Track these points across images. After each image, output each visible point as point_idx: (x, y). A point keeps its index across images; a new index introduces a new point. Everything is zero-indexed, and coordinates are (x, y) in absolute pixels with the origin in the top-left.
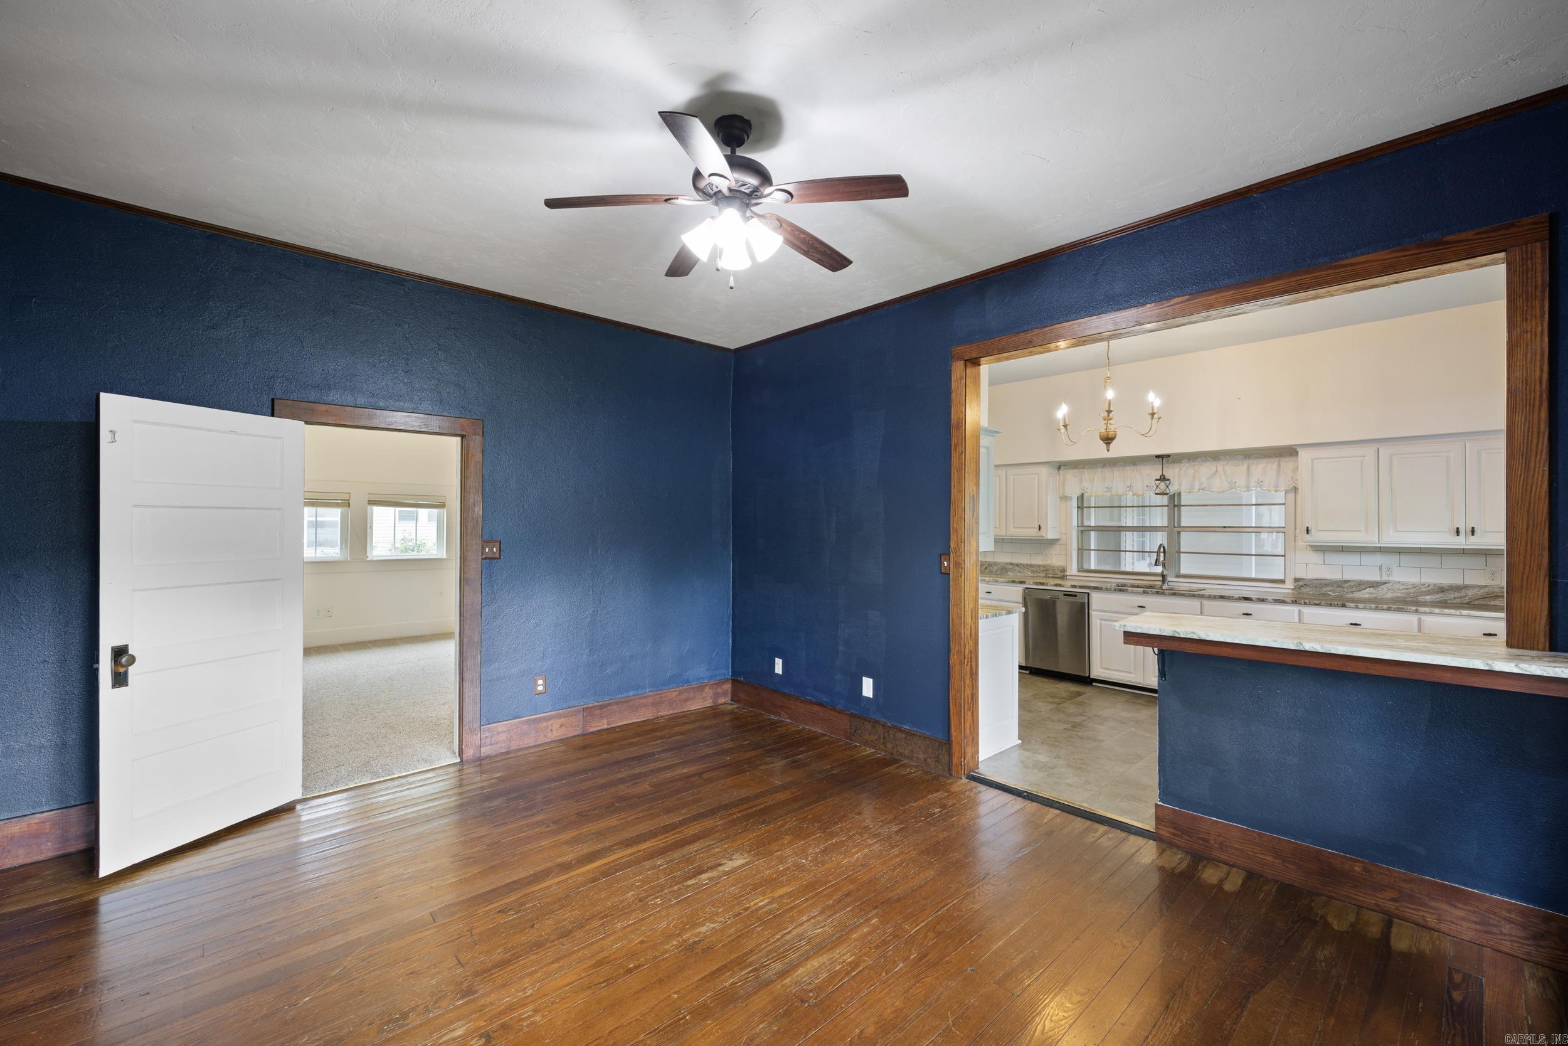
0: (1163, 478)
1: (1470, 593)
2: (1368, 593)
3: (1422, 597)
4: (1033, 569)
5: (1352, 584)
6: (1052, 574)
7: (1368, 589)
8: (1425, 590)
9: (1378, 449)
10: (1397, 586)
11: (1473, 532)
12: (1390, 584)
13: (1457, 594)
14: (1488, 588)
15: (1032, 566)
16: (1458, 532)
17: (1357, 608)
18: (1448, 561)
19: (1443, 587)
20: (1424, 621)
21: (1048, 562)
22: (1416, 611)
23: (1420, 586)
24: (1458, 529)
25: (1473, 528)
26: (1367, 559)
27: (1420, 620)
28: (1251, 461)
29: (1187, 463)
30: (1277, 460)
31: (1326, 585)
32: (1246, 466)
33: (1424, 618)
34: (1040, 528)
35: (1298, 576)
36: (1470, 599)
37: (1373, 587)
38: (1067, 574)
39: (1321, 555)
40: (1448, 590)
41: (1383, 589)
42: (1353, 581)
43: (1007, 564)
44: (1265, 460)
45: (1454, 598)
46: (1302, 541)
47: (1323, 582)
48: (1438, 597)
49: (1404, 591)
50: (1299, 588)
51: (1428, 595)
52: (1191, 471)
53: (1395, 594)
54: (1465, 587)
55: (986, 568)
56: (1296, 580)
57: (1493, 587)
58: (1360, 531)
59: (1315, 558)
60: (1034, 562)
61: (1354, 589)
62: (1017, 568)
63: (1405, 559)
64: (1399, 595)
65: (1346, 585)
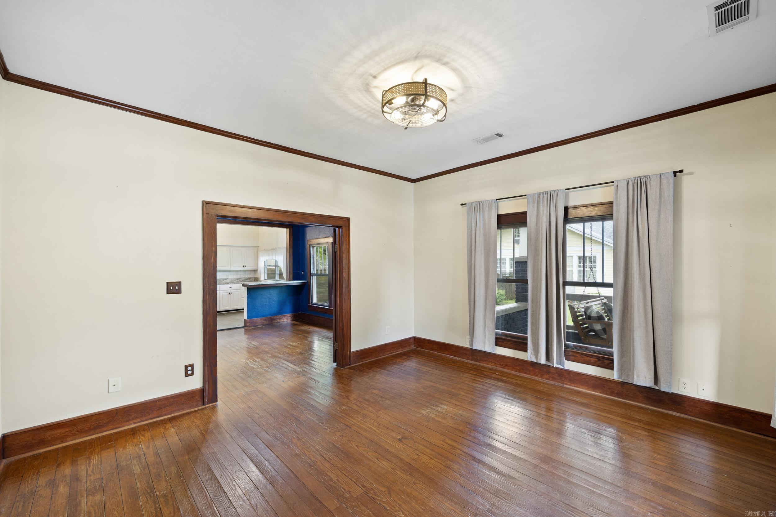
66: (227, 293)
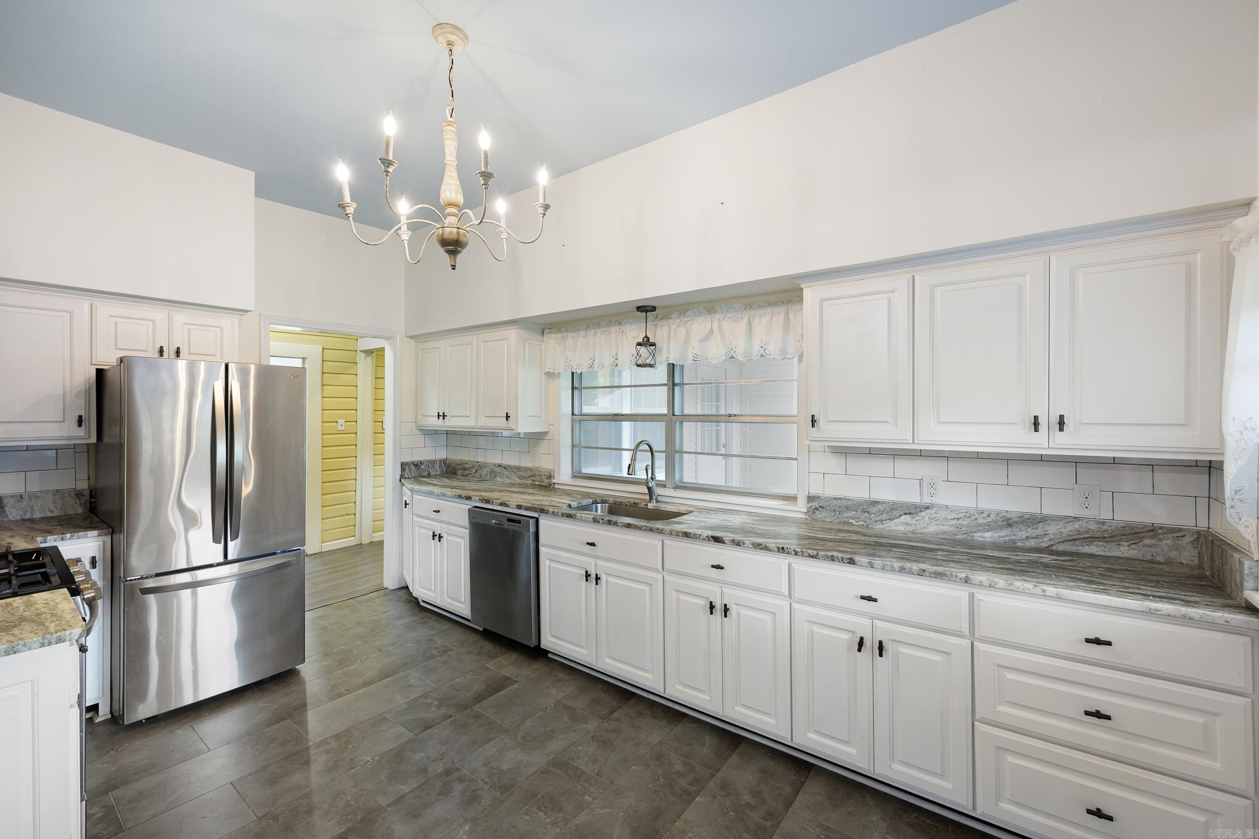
0: (646, 343)
1: (1052, 529)
2: (904, 523)
3: (979, 534)
4: (521, 473)
5: (881, 507)
6: (539, 481)
7: (903, 517)
8: (985, 521)
9: (914, 277)
10: (942, 514)
11: (1061, 424)
12: (934, 511)
13: (1031, 532)
14: (1080, 522)
15: (519, 468)
16: (1036, 424)
17: (872, 567)
18: (1018, 473)
19: (1010, 519)
20: (979, 600)
21: (537, 464)
22: (967, 581)
23: (977, 516)
24: (1036, 418)
25: (1062, 417)
26: (905, 468)
27: (972, 596)
28: (752, 313)
29: (678, 318)
30: (782, 309)
31: (848, 508)
32: (746, 319)
33: (980, 595)
34: (507, 417)
35: (814, 491)
36: (1051, 540)
37: (910, 514)
38: (554, 481)
39: (841, 459)
40: (1017, 523)
41: (923, 518)
42: (883, 503)
43: (495, 465)
44: (769, 310)
45: (1027, 538)
46: (807, 439)
47: (844, 502)
48: (1002, 535)
49: (953, 522)
50: (814, 512)
51: (988, 531)
52: (682, 331)
53: (941, 527)
54: (1044, 519)
55: (476, 471)
56: (810, 499)
57: (1088, 520)
58: (887, 422)
59: (834, 464)
60: (523, 464)
61: (884, 516)
62: (506, 473)
63: (957, 469)
64: (946, 528)
65: (873, 510)
66: (846, 636)
